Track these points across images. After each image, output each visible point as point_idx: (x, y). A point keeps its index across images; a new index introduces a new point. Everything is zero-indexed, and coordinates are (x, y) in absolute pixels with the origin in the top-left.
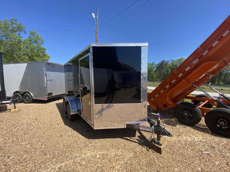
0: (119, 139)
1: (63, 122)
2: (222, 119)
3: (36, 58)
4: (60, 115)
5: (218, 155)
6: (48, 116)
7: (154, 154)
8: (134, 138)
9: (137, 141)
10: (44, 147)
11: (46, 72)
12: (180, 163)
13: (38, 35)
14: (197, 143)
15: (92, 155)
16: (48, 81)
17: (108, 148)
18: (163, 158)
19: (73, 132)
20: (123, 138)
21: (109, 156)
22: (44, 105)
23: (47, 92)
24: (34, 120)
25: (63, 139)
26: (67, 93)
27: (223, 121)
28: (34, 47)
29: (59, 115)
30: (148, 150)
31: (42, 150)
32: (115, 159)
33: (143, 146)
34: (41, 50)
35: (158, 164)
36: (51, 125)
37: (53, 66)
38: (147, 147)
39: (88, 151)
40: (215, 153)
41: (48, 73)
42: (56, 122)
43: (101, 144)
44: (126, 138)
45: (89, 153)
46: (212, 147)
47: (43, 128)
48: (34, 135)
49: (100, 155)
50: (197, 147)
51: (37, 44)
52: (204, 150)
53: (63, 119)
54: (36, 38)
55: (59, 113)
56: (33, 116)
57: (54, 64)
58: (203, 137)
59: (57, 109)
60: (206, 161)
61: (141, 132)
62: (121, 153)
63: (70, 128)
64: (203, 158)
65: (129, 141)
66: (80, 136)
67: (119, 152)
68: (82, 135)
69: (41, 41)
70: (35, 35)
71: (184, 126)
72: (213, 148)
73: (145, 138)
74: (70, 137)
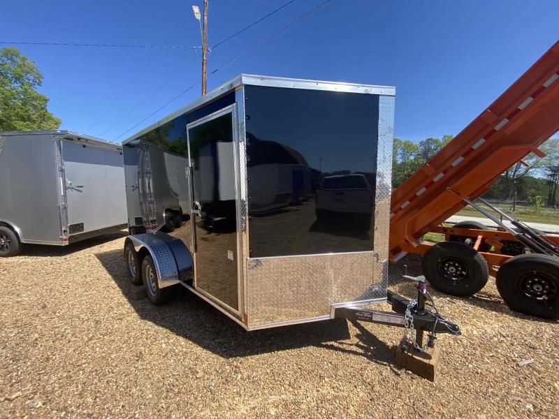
0: (311, 349)
1: (133, 309)
2: (536, 280)
3: (19, 124)
4: (118, 289)
5: (550, 365)
6: (81, 296)
7: (415, 381)
8: (348, 341)
9: (360, 351)
10: (90, 400)
11: (62, 164)
12: (482, 399)
13: (24, 59)
14: (496, 339)
15: (254, 408)
16: (69, 191)
17: (292, 382)
18: (441, 390)
19: (171, 341)
20: (324, 346)
21: (303, 406)
22: (59, 261)
23: (67, 223)
24: (36, 311)
25: (149, 367)
26: (133, 224)
27: (539, 283)
28: (14, 91)
29: (114, 288)
30: (398, 375)
31: (85, 411)
32: (324, 412)
33: (379, 363)
34: (34, 103)
35: (436, 410)
36: (97, 322)
37: (84, 146)
38: (392, 365)
39: (237, 399)
40: (542, 361)
41: (68, 165)
42: (109, 311)
43: (268, 371)
44: (329, 343)
45: (241, 406)
46: (530, 347)
47: (73, 335)
48: (48, 359)
49: (277, 407)
50: (499, 351)
51: (23, 84)
52: (516, 355)
53: (129, 301)
54: (20, 66)
55: (113, 282)
56: (28, 296)
57: (87, 140)
58: (500, 324)
59: (106, 271)
60: (534, 384)
61: (359, 324)
62: (333, 393)
63: (161, 328)
64: (526, 379)
65: (340, 353)
66: (198, 350)
67: (327, 390)
68: (204, 348)
69: (35, 78)
70: (15, 59)
71: (448, 298)
72: (533, 348)
73: (374, 338)
74: (169, 355)
